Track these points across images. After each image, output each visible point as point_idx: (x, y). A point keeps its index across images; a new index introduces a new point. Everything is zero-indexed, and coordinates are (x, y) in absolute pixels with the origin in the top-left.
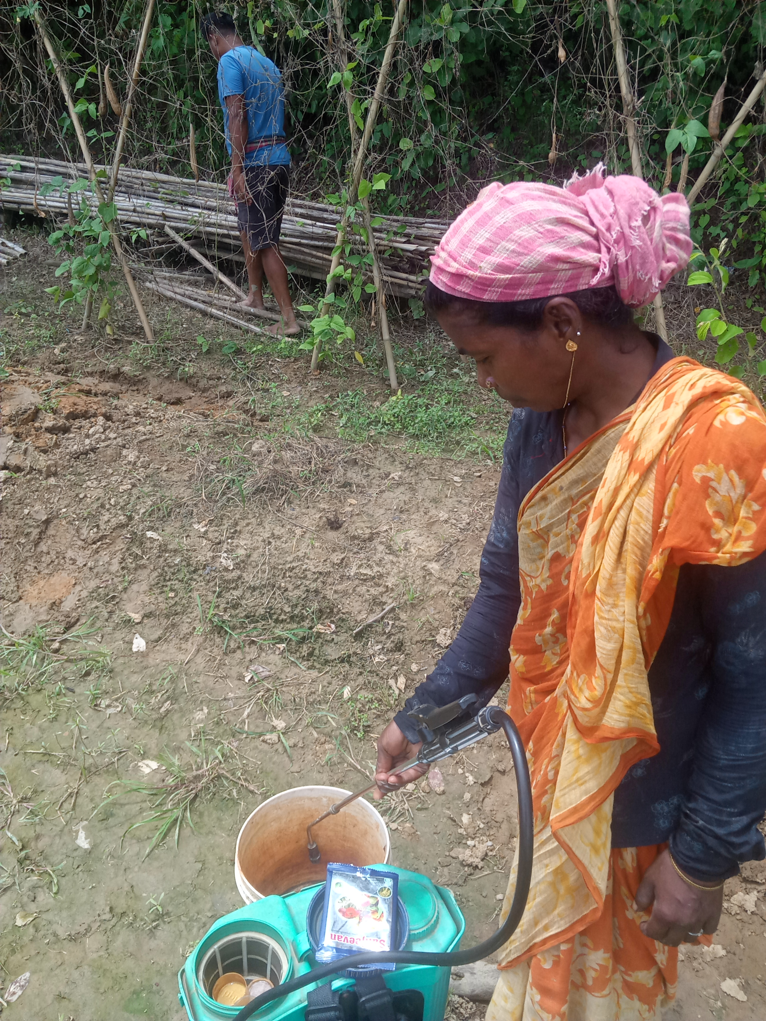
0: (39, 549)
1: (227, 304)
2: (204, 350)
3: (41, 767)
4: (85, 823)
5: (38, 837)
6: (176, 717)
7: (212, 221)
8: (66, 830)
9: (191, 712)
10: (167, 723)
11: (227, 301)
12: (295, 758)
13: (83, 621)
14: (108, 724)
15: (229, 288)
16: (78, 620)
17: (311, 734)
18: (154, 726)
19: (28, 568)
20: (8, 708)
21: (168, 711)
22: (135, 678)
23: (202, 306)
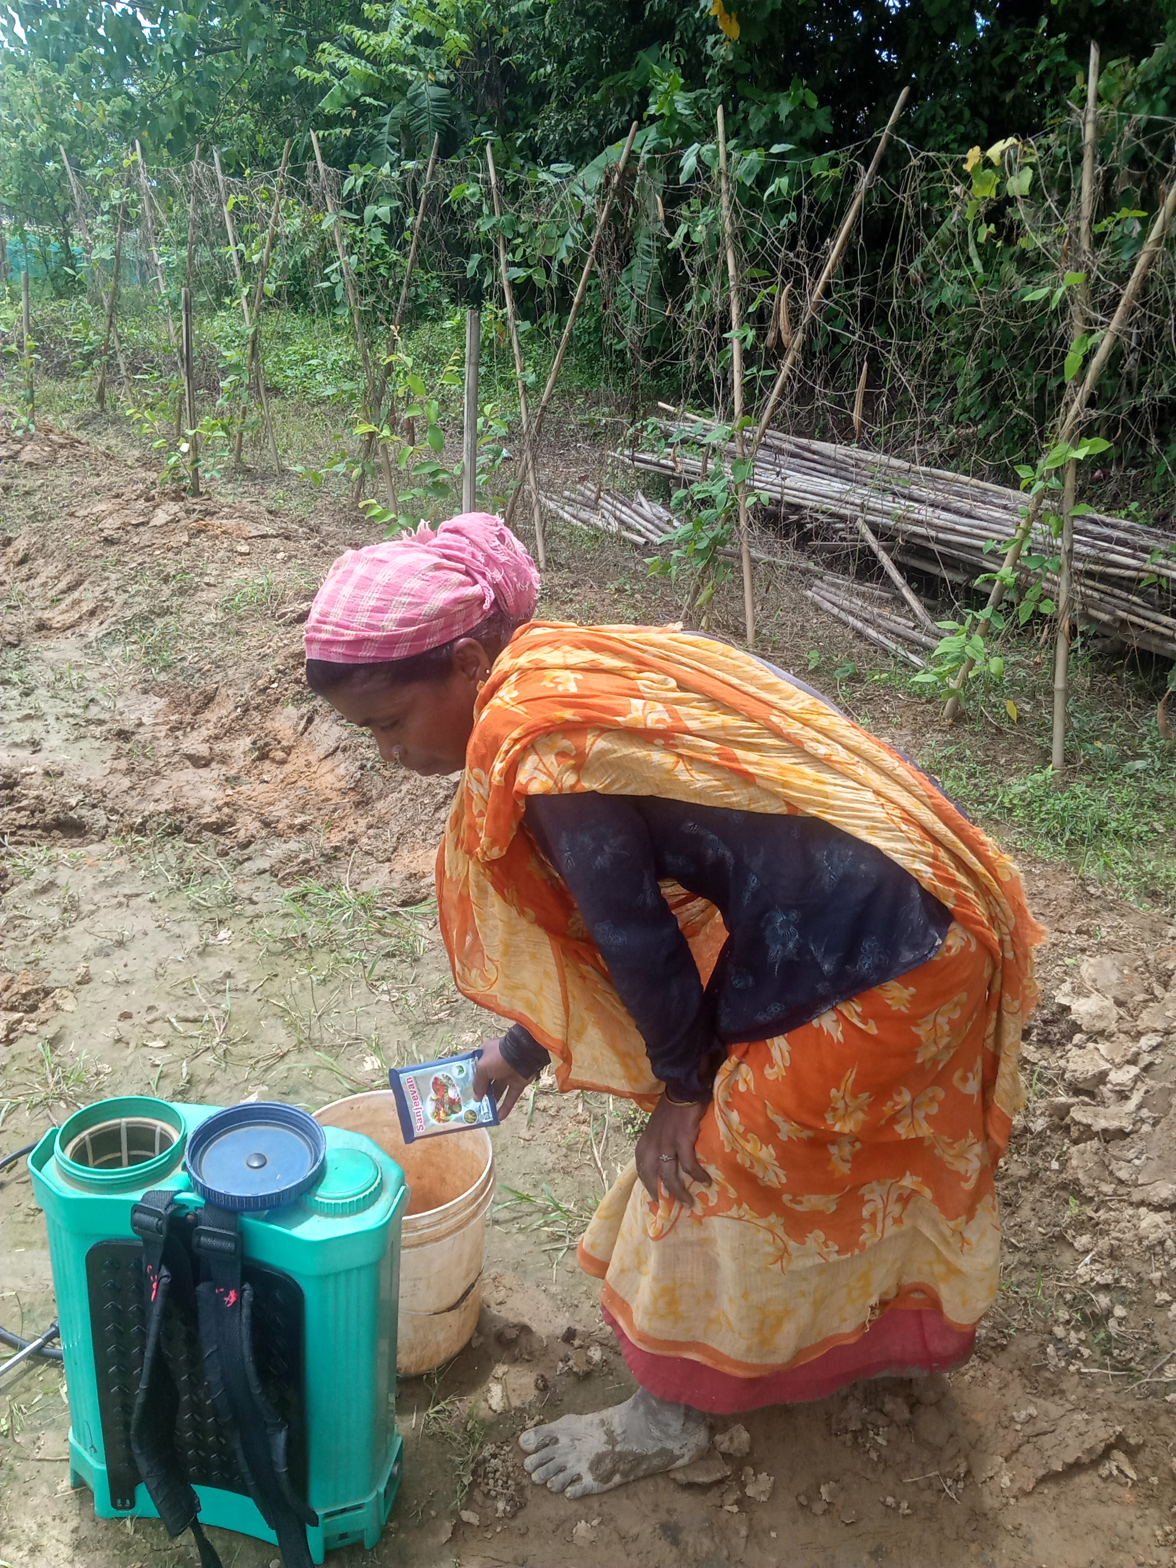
0: (437, 815)
1: (899, 629)
2: (811, 667)
3: (272, 1021)
4: (266, 1088)
5: (211, 1082)
6: (443, 1029)
7: (920, 517)
8: (242, 1086)
9: (463, 1030)
10: (429, 1031)
11: (902, 624)
12: (537, 1125)
13: (428, 901)
14: (372, 1009)
15: (911, 610)
16: (425, 899)
17: (576, 1107)
18: (411, 1028)
19: (417, 832)
20: (290, 956)
21: (440, 1020)
22: (435, 976)
23: (859, 625)
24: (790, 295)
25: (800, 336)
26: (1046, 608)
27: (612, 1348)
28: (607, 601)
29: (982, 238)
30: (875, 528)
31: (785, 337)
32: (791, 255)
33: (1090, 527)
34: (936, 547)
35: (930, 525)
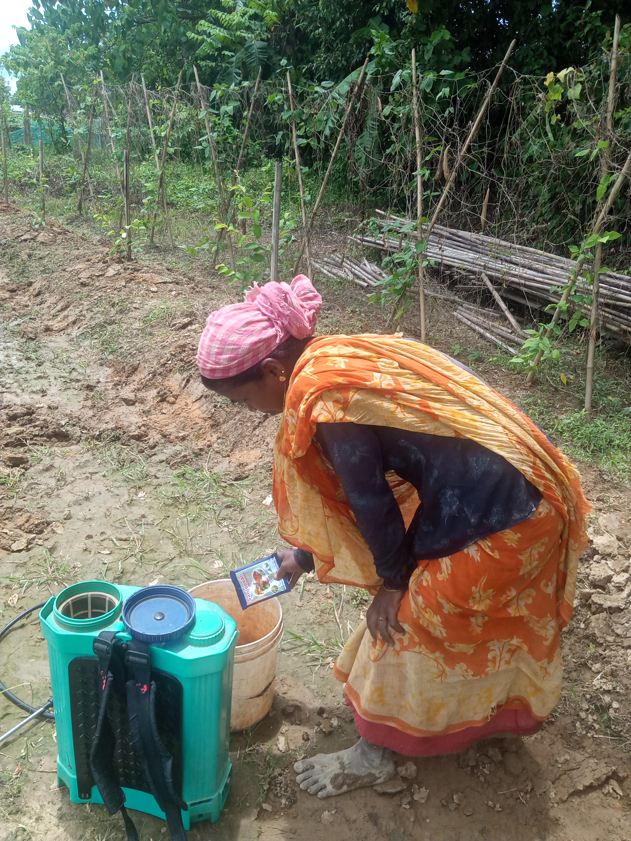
0: (254, 432)
1: (504, 333)
2: (455, 354)
3: (166, 541)
4: (162, 576)
5: (134, 573)
6: (256, 546)
7: (516, 273)
8: (150, 575)
9: (266, 547)
10: (249, 547)
11: (505, 331)
12: (305, 599)
13: (249, 478)
14: (219, 535)
15: (510, 323)
16: (247, 477)
17: (326, 589)
18: (239, 545)
19: (244, 441)
20: (176, 506)
21: (255, 542)
22: (252, 518)
23: (482, 331)
24: (449, 152)
25: (454, 174)
26: (584, 323)
27: (343, 719)
28: (346, 318)
29: (553, 122)
30: (491, 278)
31: (446, 174)
32: (450, 130)
33: (608, 279)
34: (524, 289)
35: (521, 277)
